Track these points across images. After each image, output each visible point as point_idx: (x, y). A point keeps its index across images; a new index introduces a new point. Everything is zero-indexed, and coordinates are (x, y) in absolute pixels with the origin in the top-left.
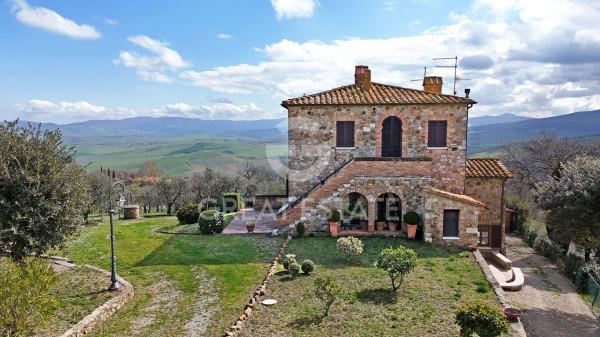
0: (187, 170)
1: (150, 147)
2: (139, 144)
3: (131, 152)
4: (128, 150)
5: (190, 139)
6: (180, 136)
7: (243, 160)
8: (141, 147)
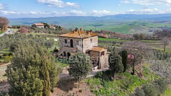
0: (129, 30)
1: (121, 23)
2: (117, 22)
3: (115, 25)
4: (114, 24)
5: (132, 21)
6: (130, 20)
7: (148, 28)
8: (118, 23)
